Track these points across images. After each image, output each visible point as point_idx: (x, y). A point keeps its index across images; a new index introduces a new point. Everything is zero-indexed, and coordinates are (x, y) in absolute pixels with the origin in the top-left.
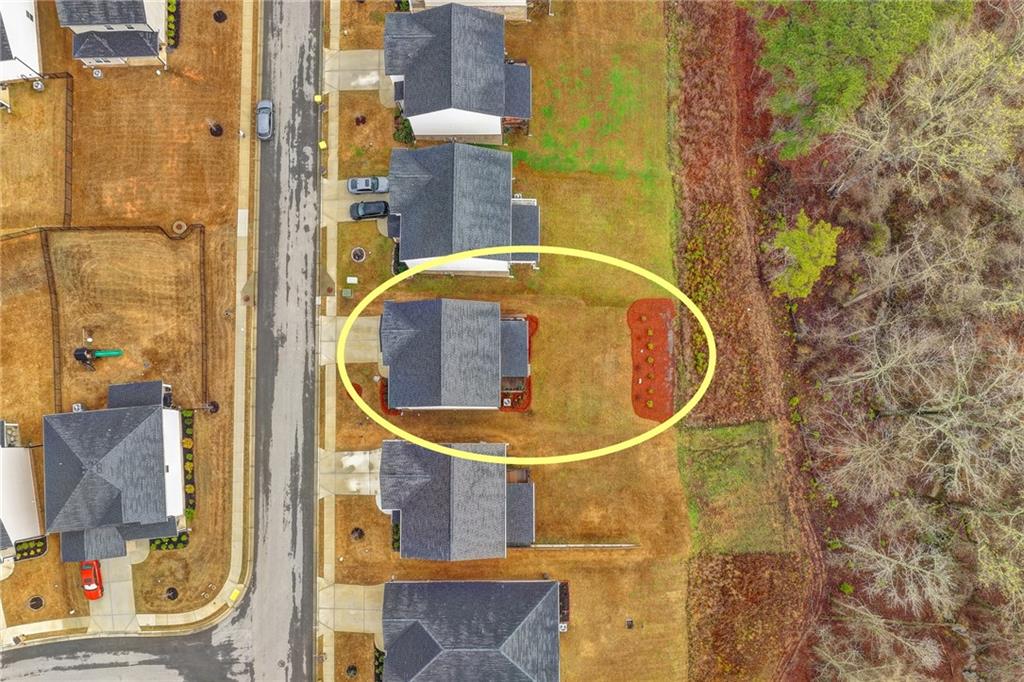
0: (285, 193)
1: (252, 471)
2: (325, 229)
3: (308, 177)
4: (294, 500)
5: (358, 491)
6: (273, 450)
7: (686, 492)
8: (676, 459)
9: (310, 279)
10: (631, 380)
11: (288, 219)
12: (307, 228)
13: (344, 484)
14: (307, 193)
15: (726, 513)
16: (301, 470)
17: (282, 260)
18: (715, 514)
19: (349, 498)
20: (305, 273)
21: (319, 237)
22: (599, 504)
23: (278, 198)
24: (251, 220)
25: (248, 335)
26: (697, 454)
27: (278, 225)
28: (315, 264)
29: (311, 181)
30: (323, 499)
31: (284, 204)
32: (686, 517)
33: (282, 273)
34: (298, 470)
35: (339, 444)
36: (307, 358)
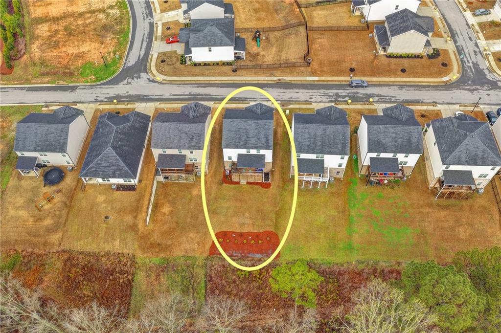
0: (326, 91)
1: (208, 82)
2: (311, 104)
3: (334, 99)
6: (215, 88)
7: (171, 258)
8: (190, 255)
9: (288, 99)
10: (235, 231)
11: (315, 93)
12: (311, 98)
15: (156, 283)
17: (297, 91)
18: (156, 276)
20: (291, 98)
21: (307, 102)
22: (171, 212)
23: (324, 89)
24: (314, 81)
25: (264, 80)
26: (192, 269)
27: (312, 89)
28: (295, 101)
31: (322, 91)
32: (157, 256)
33: (291, 90)
36: (253, 98)
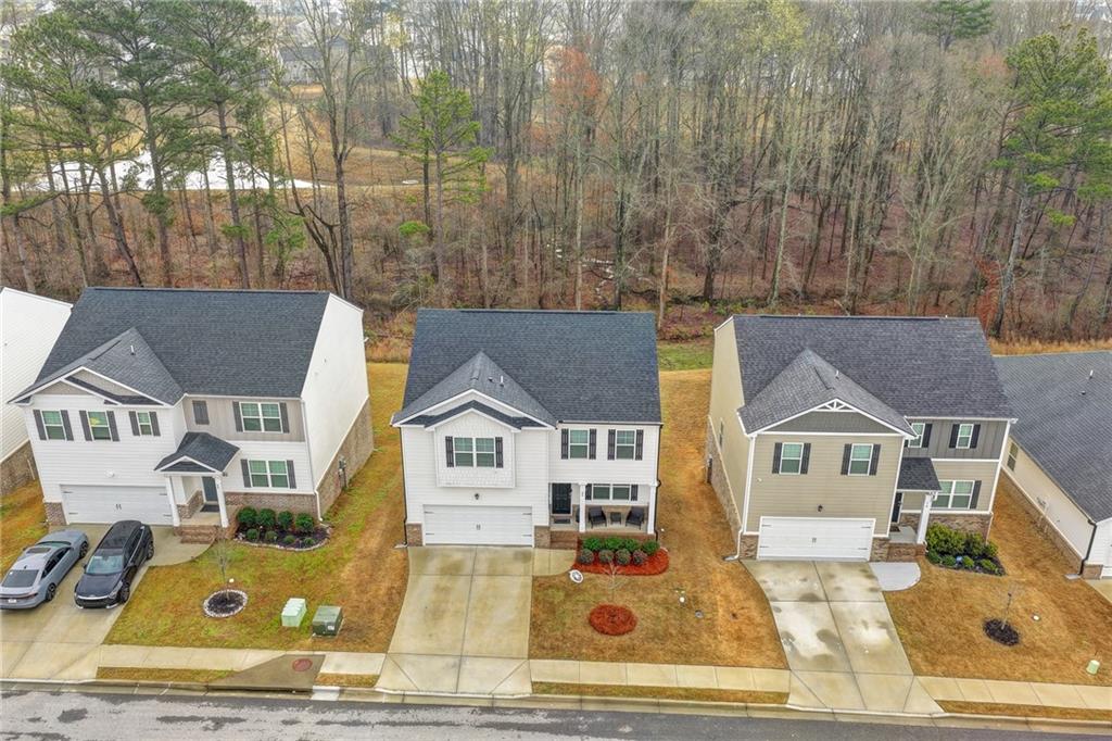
2: (104, 673)
9: (245, 713)
12: (70, 716)
13: (880, 656)
19: (910, 645)
30: (940, 704)
35: (765, 661)
36: (505, 727)
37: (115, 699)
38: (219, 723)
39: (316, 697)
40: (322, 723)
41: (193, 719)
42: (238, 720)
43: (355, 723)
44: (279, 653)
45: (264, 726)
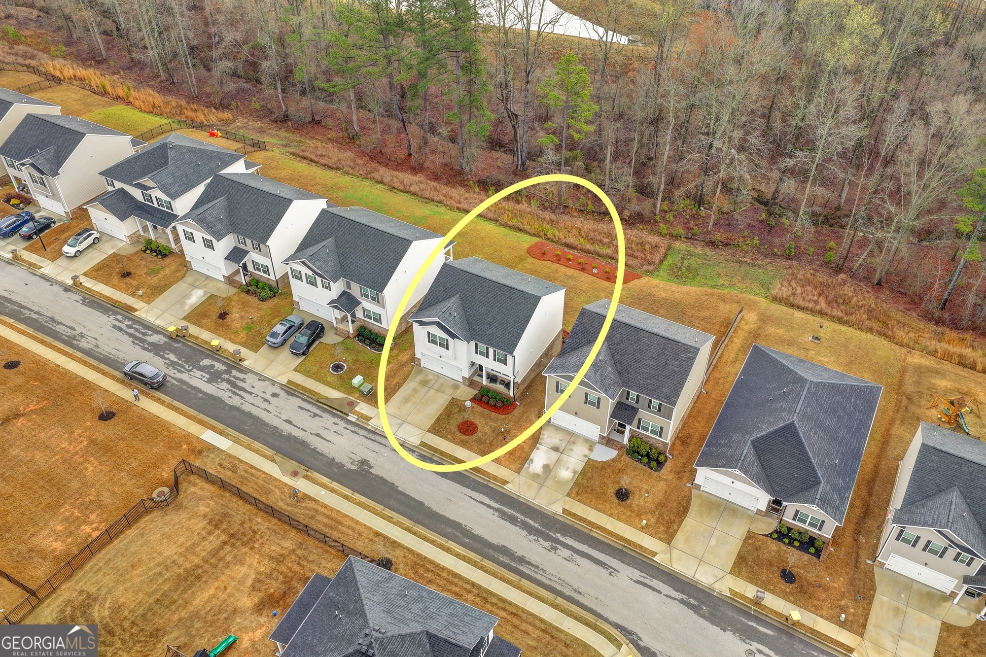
0: (224, 395)
2: (289, 382)
4: (547, 538)
5: (575, 472)
7: (707, 288)
9: (324, 414)
12: (275, 395)
13: (560, 483)
14: (243, 380)
16: (518, 515)
17: (286, 428)
19: (577, 484)
21: (291, 389)
24: (221, 433)
25: (333, 491)
28: (314, 404)
29: (234, 372)
30: (564, 510)
31: (234, 401)
33: (296, 433)
34: (517, 517)
35: (513, 466)
37: (289, 394)
38: (315, 415)
39: (349, 418)
40: (345, 428)
41: (308, 411)
42: (321, 417)
43: (355, 433)
44: (346, 396)
45: (327, 422)
